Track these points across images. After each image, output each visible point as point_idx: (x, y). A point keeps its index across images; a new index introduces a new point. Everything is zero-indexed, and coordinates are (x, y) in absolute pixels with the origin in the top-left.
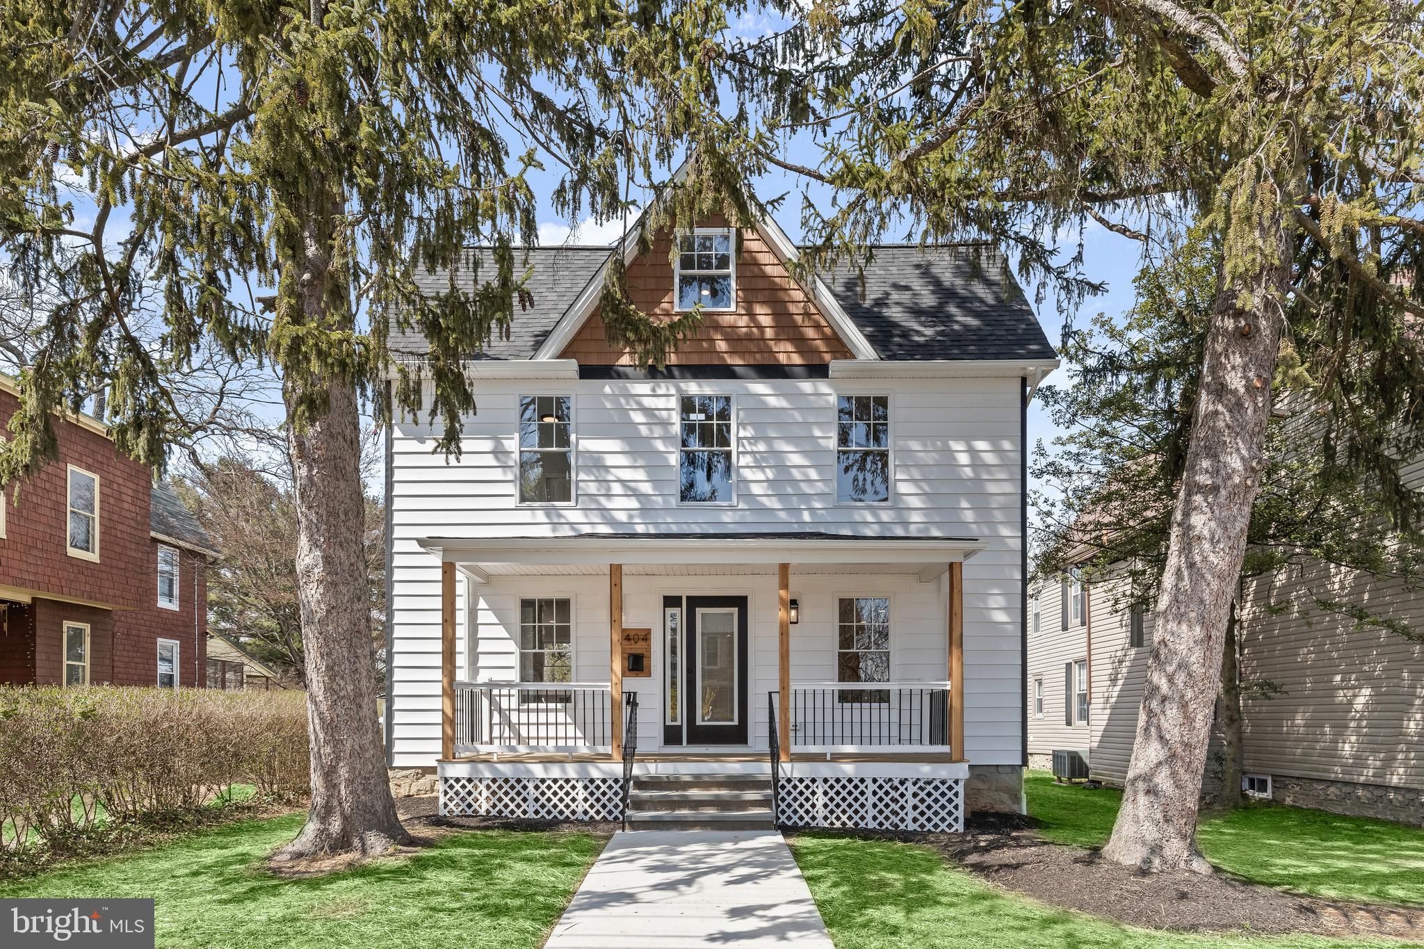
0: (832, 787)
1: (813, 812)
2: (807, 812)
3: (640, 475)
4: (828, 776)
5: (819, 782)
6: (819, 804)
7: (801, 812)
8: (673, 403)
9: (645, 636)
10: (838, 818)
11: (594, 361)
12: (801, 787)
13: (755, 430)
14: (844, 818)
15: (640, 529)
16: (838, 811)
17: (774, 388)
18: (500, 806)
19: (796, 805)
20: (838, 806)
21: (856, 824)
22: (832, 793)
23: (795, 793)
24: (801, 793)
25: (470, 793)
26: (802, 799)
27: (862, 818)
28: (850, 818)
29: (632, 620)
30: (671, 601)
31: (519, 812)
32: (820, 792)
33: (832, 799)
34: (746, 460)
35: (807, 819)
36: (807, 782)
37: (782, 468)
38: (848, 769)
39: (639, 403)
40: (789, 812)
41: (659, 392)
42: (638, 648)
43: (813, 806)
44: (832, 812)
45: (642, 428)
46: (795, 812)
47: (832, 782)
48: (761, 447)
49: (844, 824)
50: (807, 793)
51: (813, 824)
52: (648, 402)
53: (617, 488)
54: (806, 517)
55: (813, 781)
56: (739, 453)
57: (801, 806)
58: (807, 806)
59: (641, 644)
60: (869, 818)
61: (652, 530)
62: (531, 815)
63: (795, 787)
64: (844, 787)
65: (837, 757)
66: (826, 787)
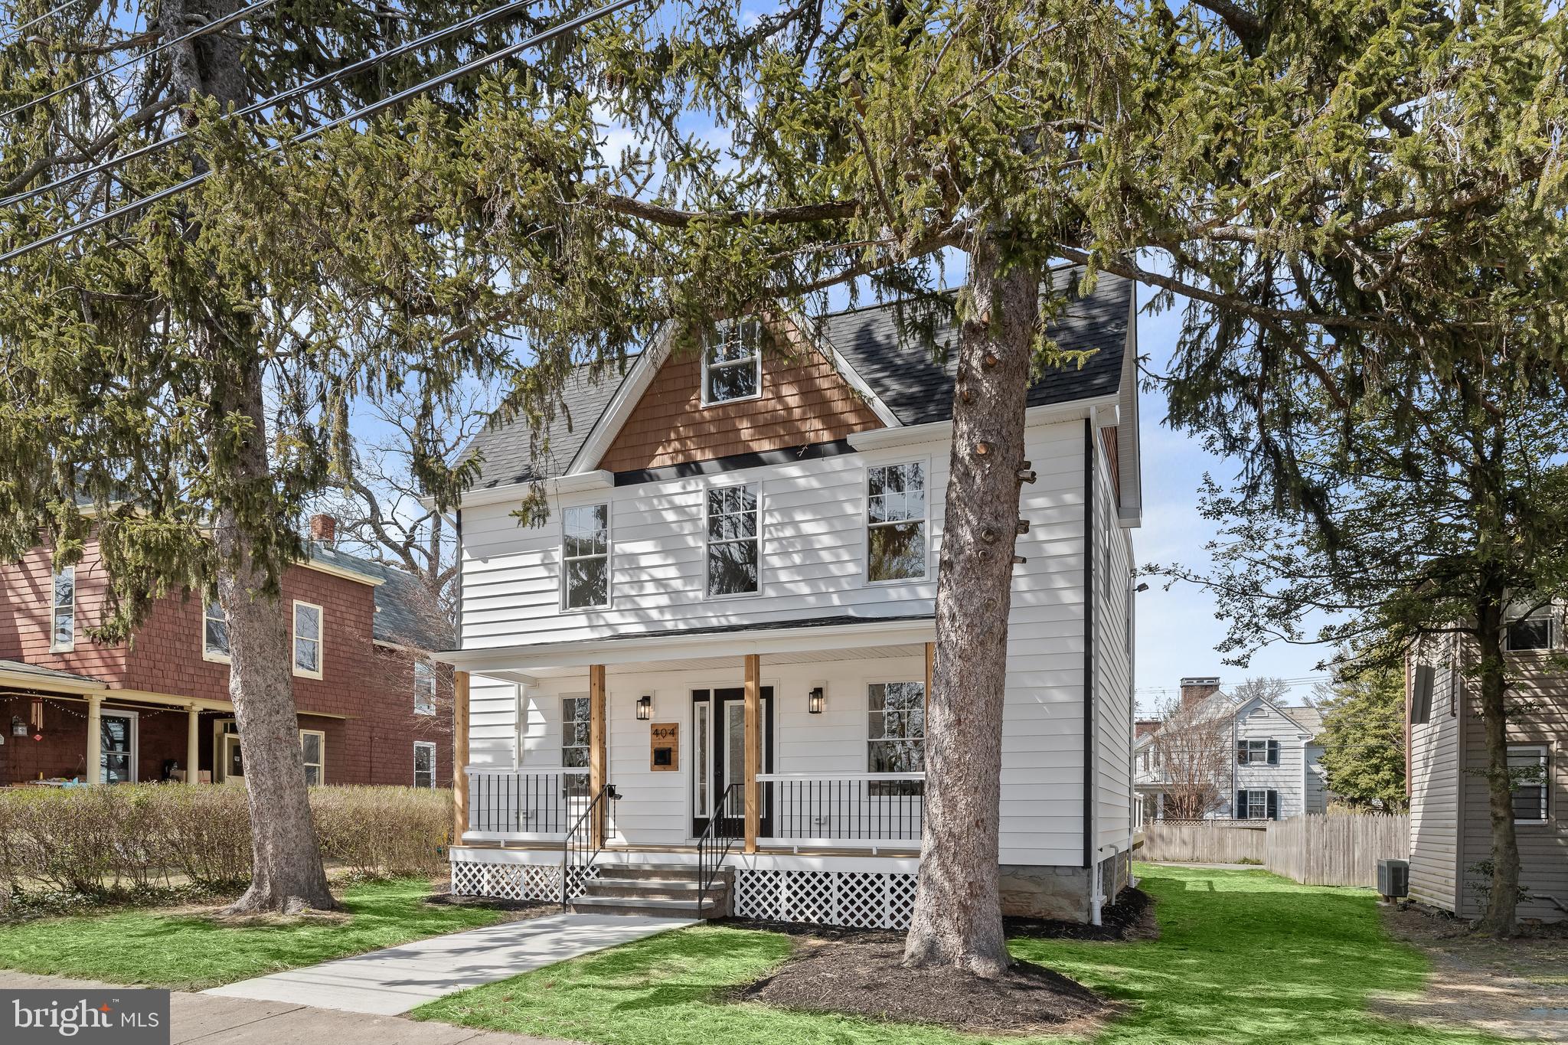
0: (795, 881)
1: (776, 906)
2: (770, 905)
3: (672, 572)
4: (791, 869)
5: (783, 875)
6: (783, 899)
7: (765, 905)
8: (701, 499)
9: (673, 730)
10: (801, 913)
11: (627, 467)
12: (764, 880)
13: (782, 515)
14: (808, 913)
15: (670, 626)
16: (802, 906)
17: (803, 469)
18: (498, 889)
19: (759, 898)
20: (802, 900)
21: (820, 920)
22: (795, 887)
23: (758, 886)
24: (765, 886)
25: (474, 876)
26: (765, 892)
27: (827, 914)
28: (814, 913)
29: (660, 714)
30: (699, 695)
31: (513, 894)
32: (783, 886)
33: (795, 894)
34: (769, 548)
35: (770, 912)
36: (770, 875)
37: (809, 551)
38: (816, 863)
39: (670, 502)
40: (753, 904)
41: (690, 489)
42: (665, 743)
43: (776, 899)
44: (795, 906)
45: (673, 525)
46: (759, 905)
47: (795, 875)
48: (789, 532)
49: (808, 919)
50: (771, 886)
51: (776, 918)
52: (679, 500)
53: (650, 588)
54: (836, 600)
55: (777, 874)
56: (764, 542)
57: (765, 899)
58: (771, 899)
59: (669, 738)
60: (833, 914)
61: (682, 626)
62: (522, 897)
63: (758, 880)
64: (808, 881)
65: (803, 850)
66: (790, 880)
